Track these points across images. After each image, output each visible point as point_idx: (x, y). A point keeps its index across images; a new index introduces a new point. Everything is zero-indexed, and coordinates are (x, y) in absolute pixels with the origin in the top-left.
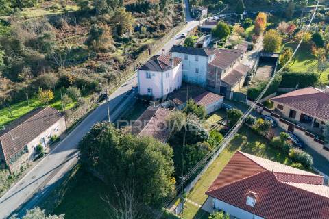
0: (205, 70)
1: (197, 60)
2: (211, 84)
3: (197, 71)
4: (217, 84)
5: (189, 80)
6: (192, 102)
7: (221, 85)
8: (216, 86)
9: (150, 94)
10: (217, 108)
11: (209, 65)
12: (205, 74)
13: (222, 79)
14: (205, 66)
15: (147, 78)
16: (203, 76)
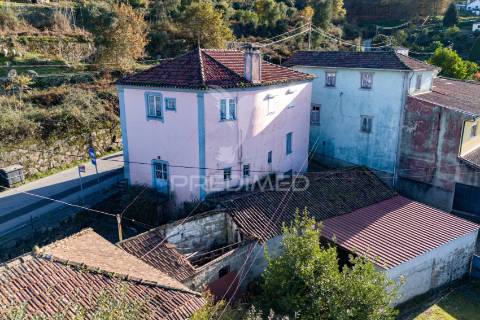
0: (394, 123)
1: (366, 87)
2: (418, 176)
3: (366, 125)
4: (440, 175)
5: (339, 155)
6: (312, 230)
7: (457, 179)
8: (438, 183)
9: (161, 182)
10: (443, 279)
11: (410, 102)
12: (395, 135)
13: (463, 154)
14: (397, 106)
15: (150, 117)
16: (387, 144)
